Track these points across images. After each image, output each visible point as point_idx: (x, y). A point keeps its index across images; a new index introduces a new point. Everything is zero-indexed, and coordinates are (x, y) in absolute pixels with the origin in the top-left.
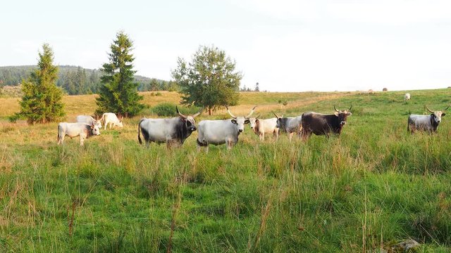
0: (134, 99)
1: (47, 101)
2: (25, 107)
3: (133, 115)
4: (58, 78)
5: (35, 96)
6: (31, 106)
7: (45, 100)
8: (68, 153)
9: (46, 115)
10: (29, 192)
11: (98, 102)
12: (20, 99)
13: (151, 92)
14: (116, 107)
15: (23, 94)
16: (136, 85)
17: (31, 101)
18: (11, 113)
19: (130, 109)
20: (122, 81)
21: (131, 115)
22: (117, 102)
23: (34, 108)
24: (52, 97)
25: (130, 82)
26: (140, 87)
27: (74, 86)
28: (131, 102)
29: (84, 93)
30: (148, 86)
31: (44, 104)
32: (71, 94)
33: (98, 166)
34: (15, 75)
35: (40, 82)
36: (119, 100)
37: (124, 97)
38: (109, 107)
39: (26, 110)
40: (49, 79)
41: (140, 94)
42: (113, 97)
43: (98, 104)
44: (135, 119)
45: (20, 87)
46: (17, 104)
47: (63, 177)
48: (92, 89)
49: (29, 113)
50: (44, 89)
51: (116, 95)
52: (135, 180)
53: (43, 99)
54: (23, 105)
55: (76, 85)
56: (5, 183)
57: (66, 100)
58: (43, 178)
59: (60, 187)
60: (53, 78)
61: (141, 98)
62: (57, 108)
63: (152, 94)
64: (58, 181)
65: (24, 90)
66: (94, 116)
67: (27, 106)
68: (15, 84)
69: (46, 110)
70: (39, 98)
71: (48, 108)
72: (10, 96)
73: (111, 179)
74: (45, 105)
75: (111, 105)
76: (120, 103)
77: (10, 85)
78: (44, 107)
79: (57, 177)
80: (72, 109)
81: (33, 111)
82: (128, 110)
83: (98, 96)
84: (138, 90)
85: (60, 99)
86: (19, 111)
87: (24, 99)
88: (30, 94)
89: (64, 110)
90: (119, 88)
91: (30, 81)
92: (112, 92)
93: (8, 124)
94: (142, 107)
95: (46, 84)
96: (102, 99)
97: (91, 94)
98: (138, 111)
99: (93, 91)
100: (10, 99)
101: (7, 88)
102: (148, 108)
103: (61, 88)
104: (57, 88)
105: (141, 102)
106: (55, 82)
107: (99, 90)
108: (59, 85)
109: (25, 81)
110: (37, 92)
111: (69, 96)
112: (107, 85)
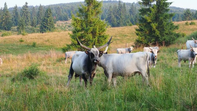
0: (170, 29)
1: (94, 33)
2: (75, 39)
3: (170, 44)
4: (102, 12)
5: (83, 29)
6: (80, 38)
7: (92, 32)
11: (137, 32)
12: (71, 32)
13: (185, 22)
14: (154, 36)
15: (73, 28)
16: (171, 15)
17: (79, 34)
18: (63, 45)
19: (167, 38)
20: (158, 12)
21: (168, 44)
22: (154, 32)
23: (83, 40)
24: (98, 30)
25: (166, 13)
26: (175, 17)
27: (115, 19)
28: (167, 32)
29: (125, 25)
30: (182, 15)
31: (90, 36)
32: (113, 26)
33: (142, 91)
34: (65, 11)
35: (86, 16)
36: (156, 30)
37: (161, 27)
38: (148, 37)
40: (94, 13)
41: (175, 23)
42: (151, 27)
43: (137, 34)
44: (172, 47)
45: (70, 21)
46: (68, 37)
47: (112, 100)
48: (132, 21)
50: (91, 22)
51: (154, 26)
52: (176, 104)
53: (89, 31)
54: (73, 37)
55: (117, 18)
56: (63, 106)
57: (110, 31)
60: (98, 13)
61: (177, 27)
62: (101, 39)
63: (187, 24)
64: (107, 105)
65: (74, 24)
66: (134, 45)
68: (66, 19)
69: (92, 41)
70: (87, 31)
71: (94, 39)
72: (62, 29)
73: (154, 103)
74: (91, 37)
75: (149, 35)
76: (158, 33)
77: (61, 20)
78: (91, 39)
79: (107, 101)
82: (165, 39)
83: (137, 27)
84: (173, 20)
85: (104, 31)
86: (70, 43)
87: (74, 32)
88: (79, 28)
90: (156, 19)
91: (79, 16)
92: (150, 23)
93: (61, 54)
94: (178, 36)
95: (92, 18)
96: (141, 30)
97: (131, 25)
98: (174, 40)
99: (133, 23)
100: (62, 32)
101: (59, 22)
102: (183, 36)
103: (104, 21)
104: (101, 21)
105: (176, 32)
106: (99, 16)
107: (138, 22)
108: (102, 19)
109: (75, 16)
110: (84, 26)
111: (112, 28)
112: (145, 16)
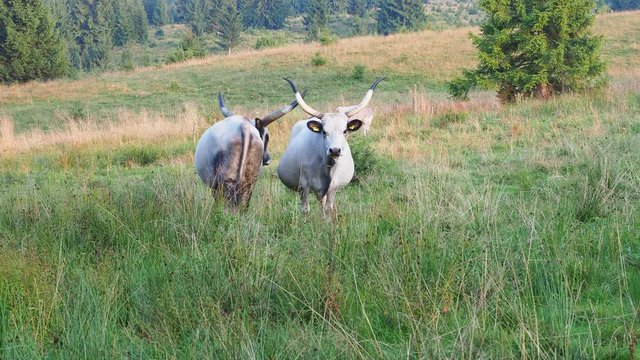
1: (552, 31)
2: (490, 52)
5: (516, 20)
6: (509, 47)
7: (546, 30)
8: (619, 180)
9: (550, 71)
10: (521, 293)
12: (477, 31)
15: (483, 16)
17: (505, 35)
18: (453, 71)
23: (518, 54)
24: (566, 21)
31: (541, 41)
32: (618, 6)
39: (494, 62)
46: (469, 46)
47: (609, 250)
49: (501, 70)
53: (537, 26)
54: (485, 47)
56: (453, 271)
57: (606, 25)
58: (553, 254)
59: (601, 281)
62: (579, 50)
64: (597, 265)
65: (486, 4)
67: (497, 49)
69: (548, 57)
70: (529, 25)
71: (554, 52)
72: (449, 21)
74: (544, 45)
78: (544, 51)
79: (594, 254)
80: (624, 52)
81: (512, 62)
85: (586, 23)
86: (474, 66)
87: (488, 30)
88: (503, 16)
89: (600, 55)
93: (445, 101)
100: (450, 31)
110: (521, 8)
111: (617, 14)
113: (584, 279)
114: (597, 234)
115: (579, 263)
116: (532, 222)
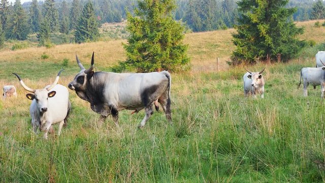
0: (290, 33)
1: (163, 42)
2: (132, 52)
3: (289, 58)
4: (177, 7)
5: (145, 36)
6: (141, 50)
7: (160, 41)
8: (197, 117)
9: (162, 62)
10: (148, 174)
11: (234, 39)
12: (126, 42)
13: (315, 21)
14: (263, 46)
15: (129, 34)
16: (291, 11)
17: (139, 44)
18: (114, 62)
19: (284, 48)
20: (269, 6)
21: (285, 58)
22: (264, 38)
23: (146, 53)
24: (170, 36)
25: (282, 8)
26: (297, 14)
27: (199, 19)
28: (284, 38)
29: (215, 28)
30: (309, 11)
31: (158, 47)
32: (196, 30)
33: (242, 135)
34: (116, 6)
35: (151, 15)
36: (267, 36)
37: (274, 31)
38: (252, 47)
39: (134, 58)
40: (164, 10)
41: (298, 24)
42: (258, 31)
43: (236, 44)
44: (292, 63)
45: (125, 24)
46: (122, 49)
47: (192, 152)
48: (226, 21)
49: (138, 61)
50: (158, 25)
51: (263, 28)
52: (298, 156)
53: (156, 40)
54: (130, 50)
55: (202, 16)
57: (190, 39)
58: (164, 154)
59: (188, 167)
60: (170, 8)
61: (300, 31)
62: (176, 52)
63: (317, 25)
64: (186, 160)
65: (130, 28)
66: (230, 61)
67: (135, 51)
68: (117, 20)
69: (161, 55)
70: (152, 39)
71: (164, 53)
72: (111, 36)
73: (263, 155)
74: (159, 49)
75: (256, 44)
76: (269, 40)
77: (109, 21)
78: (159, 52)
79: (184, 154)
80: (199, 53)
81: (143, 58)
82: (281, 51)
83: (235, 31)
84: (295, 19)
85: (180, 38)
86: (124, 59)
87: (131, 41)
88: (139, 34)
89: (187, 54)
90: (266, 18)
91: (139, 14)
92: (256, 24)
94: (302, 45)
95: (160, 17)
96: (241, 36)
97: (224, 28)
98: (296, 51)
99: (228, 25)
100: (112, 42)
101: (107, 26)
102: (311, 46)
103: (180, 22)
104: (176, 22)
105: (300, 38)
106: (172, 14)
107: (236, 22)
108: (178, 18)
109: (132, 14)
110: (148, 30)
111: (196, 34)
112: (248, 14)
113: (180, 167)
114: (186, 143)
115: (177, 159)
116: (154, 138)
